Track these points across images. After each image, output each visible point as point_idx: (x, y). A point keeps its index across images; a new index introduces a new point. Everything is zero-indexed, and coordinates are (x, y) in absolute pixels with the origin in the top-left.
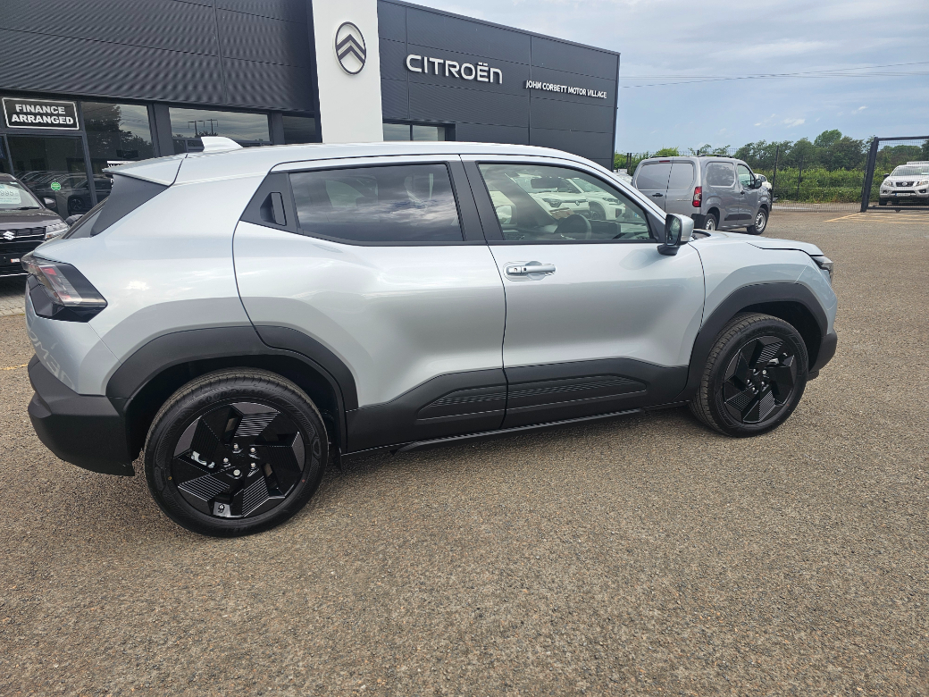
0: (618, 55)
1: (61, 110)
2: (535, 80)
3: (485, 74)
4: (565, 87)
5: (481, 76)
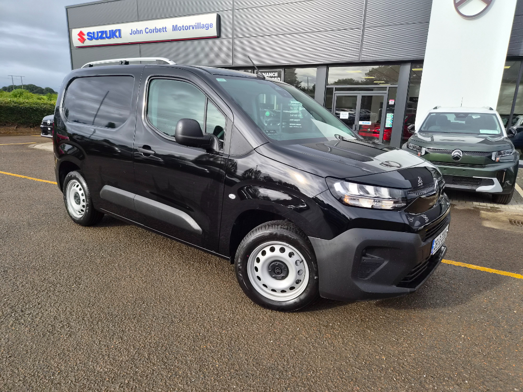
1: (276, 74)
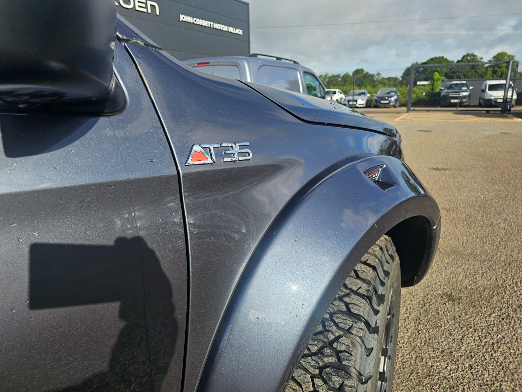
0: (247, 4)
2: (187, 15)
3: (143, 5)
4: (212, 23)
5: (139, 6)
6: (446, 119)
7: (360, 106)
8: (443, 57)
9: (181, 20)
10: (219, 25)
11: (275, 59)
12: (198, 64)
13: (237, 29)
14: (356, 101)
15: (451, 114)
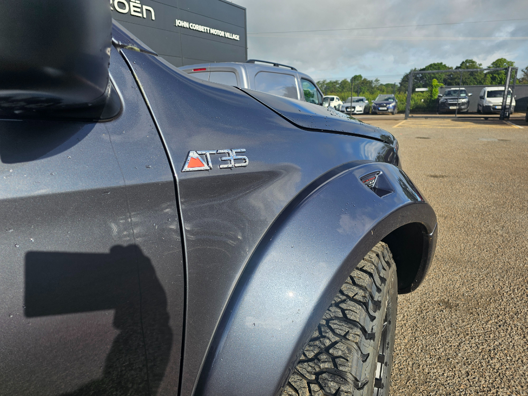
0: (244, 9)
2: (183, 20)
3: (139, 10)
4: (208, 29)
5: (134, 11)
6: (444, 126)
7: (358, 113)
8: (441, 63)
9: (177, 25)
10: (215, 30)
11: (273, 65)
12: (195, 70)
13: (234, 35)
14: (354, 108)
15: (449, 120)
